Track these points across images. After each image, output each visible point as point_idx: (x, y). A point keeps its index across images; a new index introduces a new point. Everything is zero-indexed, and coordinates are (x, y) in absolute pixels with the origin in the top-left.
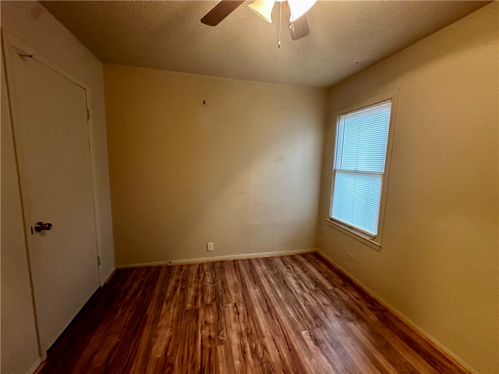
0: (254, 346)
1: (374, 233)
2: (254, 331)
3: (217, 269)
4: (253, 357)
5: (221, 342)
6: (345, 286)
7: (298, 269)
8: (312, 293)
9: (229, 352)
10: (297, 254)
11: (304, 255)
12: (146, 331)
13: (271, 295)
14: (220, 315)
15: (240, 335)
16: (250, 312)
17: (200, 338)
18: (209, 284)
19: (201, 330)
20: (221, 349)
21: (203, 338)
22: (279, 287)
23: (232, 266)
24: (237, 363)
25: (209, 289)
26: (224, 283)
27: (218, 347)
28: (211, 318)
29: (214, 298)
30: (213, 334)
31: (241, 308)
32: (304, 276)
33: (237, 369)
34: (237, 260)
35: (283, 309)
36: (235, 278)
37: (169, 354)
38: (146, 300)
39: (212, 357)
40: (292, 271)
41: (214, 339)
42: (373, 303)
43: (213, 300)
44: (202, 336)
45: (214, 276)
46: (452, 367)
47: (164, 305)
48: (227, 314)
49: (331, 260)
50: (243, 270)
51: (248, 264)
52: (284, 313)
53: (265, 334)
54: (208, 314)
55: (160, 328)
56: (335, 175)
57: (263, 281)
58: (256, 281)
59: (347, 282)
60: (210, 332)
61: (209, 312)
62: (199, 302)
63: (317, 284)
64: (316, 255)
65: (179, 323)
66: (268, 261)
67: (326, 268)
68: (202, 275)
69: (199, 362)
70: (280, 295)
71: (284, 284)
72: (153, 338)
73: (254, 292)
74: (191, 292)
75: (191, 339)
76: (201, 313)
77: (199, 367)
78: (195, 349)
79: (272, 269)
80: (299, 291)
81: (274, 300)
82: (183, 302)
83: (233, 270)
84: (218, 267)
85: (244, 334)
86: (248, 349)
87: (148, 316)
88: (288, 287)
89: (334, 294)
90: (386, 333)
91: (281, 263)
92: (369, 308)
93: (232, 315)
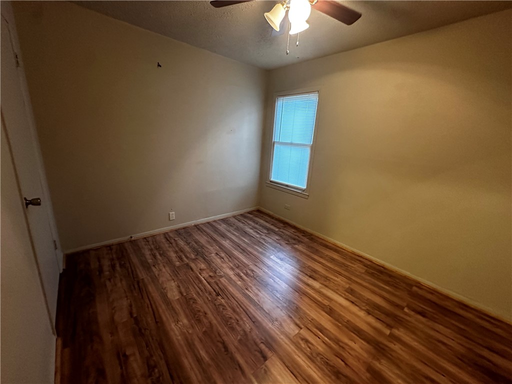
0: (245, 272)
1: (304, 187)
2: (240, 265)
3: (184, 234)
4: (247, 277)
5: (221, 277)
6: (285, 227)
7: (250, 222)
8: (267, 235)
9: (230, 280)
10: (245, 213)
11: (250, 213)
12: (151, 288)
13: (240, 242)
14: (209, 263)
15: (232, 269)
16: (230, 255)
17: (203, 279)
18: (185, 246)
19: (200, 274)
20: (223, 280)
21: (206, 278)
22: (243, 236)
23: (196, 229)
24: (239, 283)
25: (187, 248)
26: (197, 242)
27: (221, 279)
28: (203, 266)
29: (196, 254)
30: (211, 274)
31: (223, 255)
32: (257, 226)
33: (241, 286)
34: (198, 225)
35: (253, 248)
36: (205, 237)
37: (185, 294)
38: (130, 270)
39: (220, 286)
40: (247, 224)
41: (215, 277)
42: (304, 233)
43: (196, 255)
44: (204, 278)
45: (185, 240)
46: (345, 252)
47: (154, 269)
48: (214, 260)
49: (271, 213)
50: (208, 231)
51: (208, 225)
52: (255, 250)
53: (249, 264)
54: (199, 265)
55: (163, 283)
56: (274, 146)
57: (229, 234)
58: (224, 236)
59: (286, 224)
60: (208, 273)
61: (199, 263)
62: (185, 259)
63: (268, 229)
64: (258, 211)
65: (179, 276)
66: (224, 221)
67: (269, 219)
68: (173, 241)
69: (212, 290)
70: (246, 240)
71: (246, 234)
72: (162, 290)
73: (226, 243)
74: (173, 255)
75: (197, 282)
76: (192, 265)
77: (215, 293)
78: (204, 286)
79: (231, 226)
80: (258, 236)
81: (244, 245)
82: (170, 262)
83: (199, 232)
84: (185, 232)
85: (234, 268)
86: (242, 274)
87: (143, 279)
88: (249, 235)
89: (281, 233)
90: (315, 245)
91: (236, 221)
92: (303, 236)
93: (218, 260)
